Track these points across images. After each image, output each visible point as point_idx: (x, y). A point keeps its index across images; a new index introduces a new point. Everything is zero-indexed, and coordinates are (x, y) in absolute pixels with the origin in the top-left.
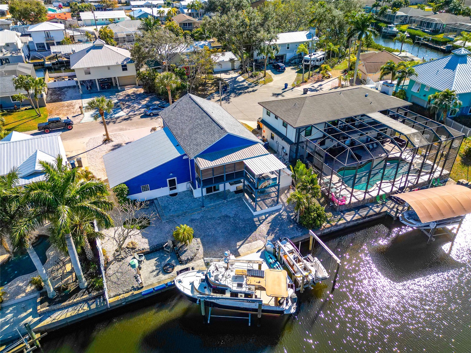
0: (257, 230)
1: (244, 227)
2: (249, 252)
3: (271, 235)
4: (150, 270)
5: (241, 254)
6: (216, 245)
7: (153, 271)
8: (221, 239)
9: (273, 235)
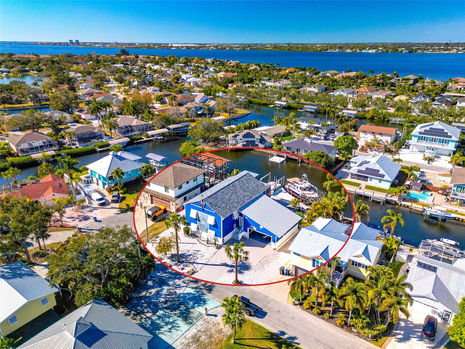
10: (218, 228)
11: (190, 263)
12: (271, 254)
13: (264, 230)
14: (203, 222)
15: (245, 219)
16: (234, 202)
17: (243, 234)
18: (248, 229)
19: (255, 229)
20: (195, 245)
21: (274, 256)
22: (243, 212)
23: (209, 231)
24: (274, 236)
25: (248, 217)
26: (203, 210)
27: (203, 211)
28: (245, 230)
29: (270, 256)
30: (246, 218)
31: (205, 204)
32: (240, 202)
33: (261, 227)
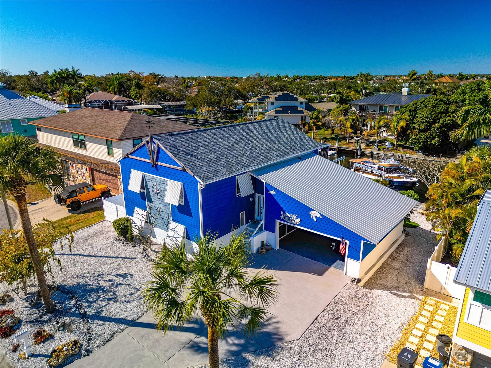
10: (190, 215)
11: (84, 316)
12: (347, 296)
13: (325, 222)
14: (157, 204)
15: (269, 197)
16: (242, 155)
17: (265, 236)
18: (277, 222)
19: (296, 221)
20: (132, 263)
21: (356, 302)
22: (264, 179)
23: (173, 224)
24: (355, 238)
25: (276, 190)
26: (156, 166)
27: (155, 169)
28: (270, 227)
29: (344, 303)
30: (272, 192)
31: (159, 148)
32: (257, 157)
33: (314, 215)
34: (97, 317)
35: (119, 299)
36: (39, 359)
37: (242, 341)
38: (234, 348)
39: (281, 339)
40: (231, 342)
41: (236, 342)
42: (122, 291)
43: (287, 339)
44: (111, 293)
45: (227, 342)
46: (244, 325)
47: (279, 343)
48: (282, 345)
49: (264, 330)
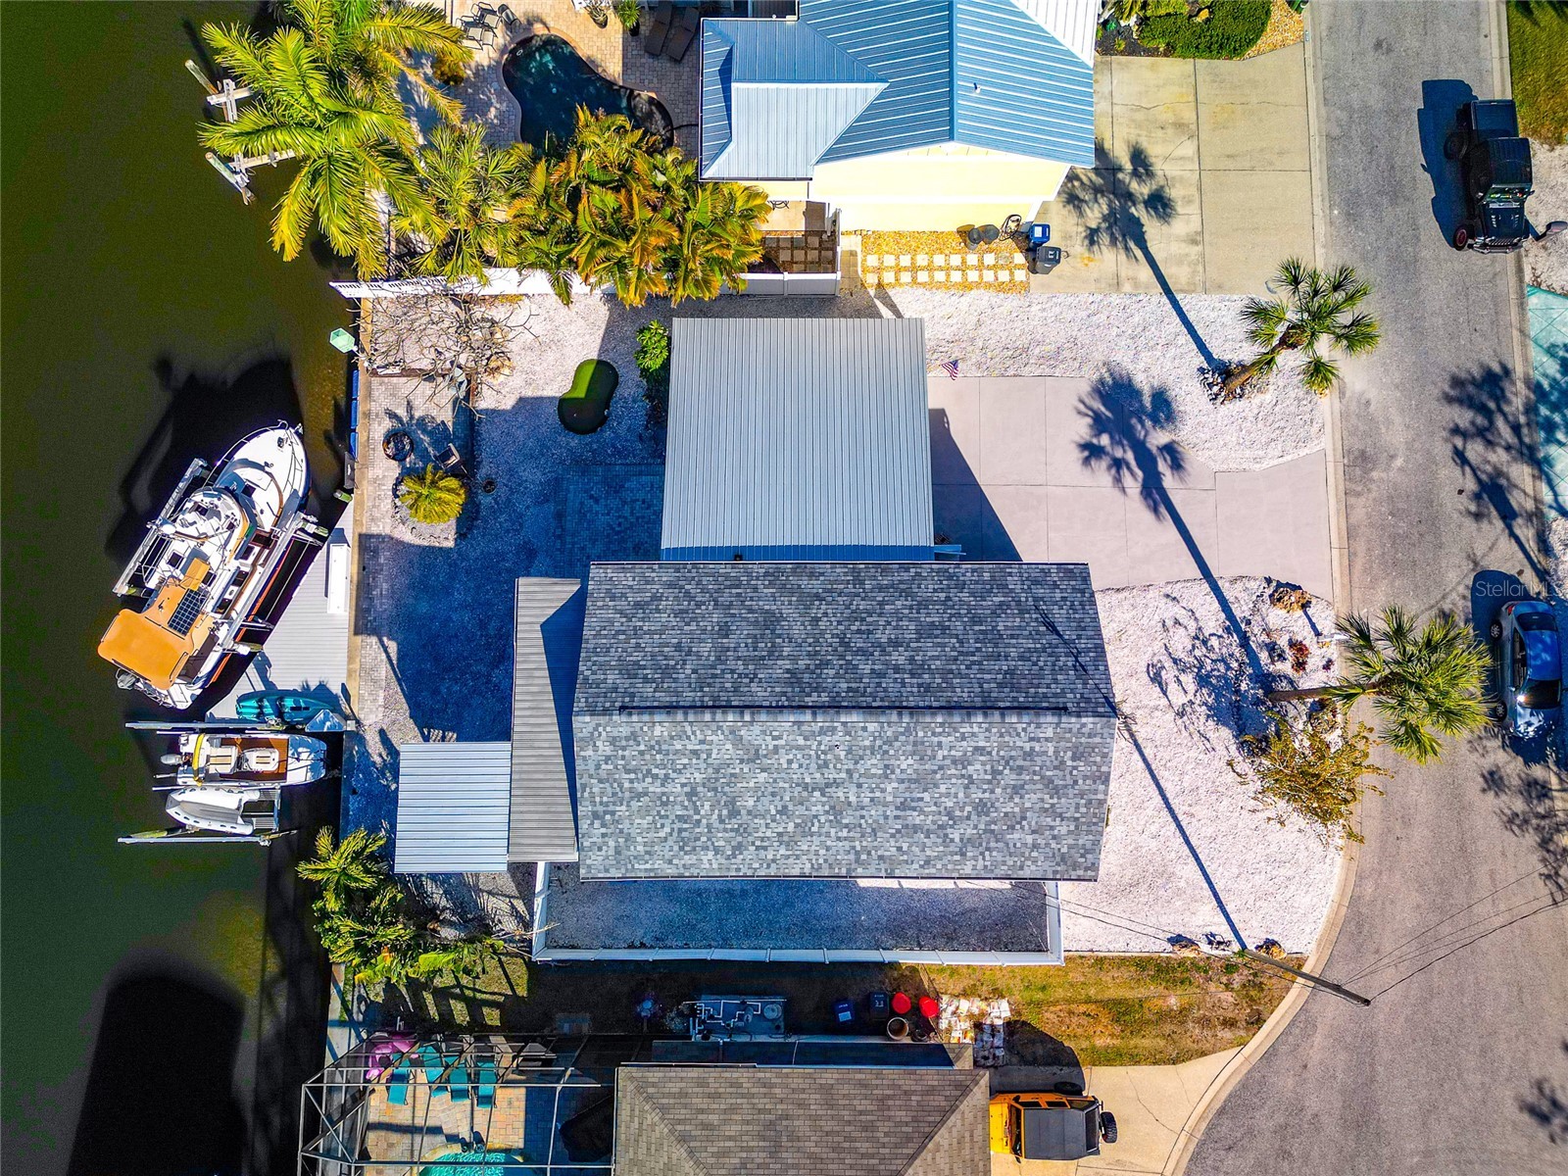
0: (411, 723)
1: (436, 692)
2: (357, 666)
3: (380, 755)
4: (417, 402)
5: (359, 638)
6: (412, 586)
7: (410, 407)
8: (424, 608)
9: (377, 759)
34: (1234, 625)
35: (1192, 631)
36: (1314, 620)
37: (1134, 421)
38: (1148, 423)
39: (1102, 381)
40: (1143, 433)
41: (1139, 427)
42: (1181, 642)
43: (1096, 377)
44: (1197, 653)
45: (1145, 436)
46: (1112, 438)
47: (1109, 381)
48: (1106, 375)
49: (1103, 409)
